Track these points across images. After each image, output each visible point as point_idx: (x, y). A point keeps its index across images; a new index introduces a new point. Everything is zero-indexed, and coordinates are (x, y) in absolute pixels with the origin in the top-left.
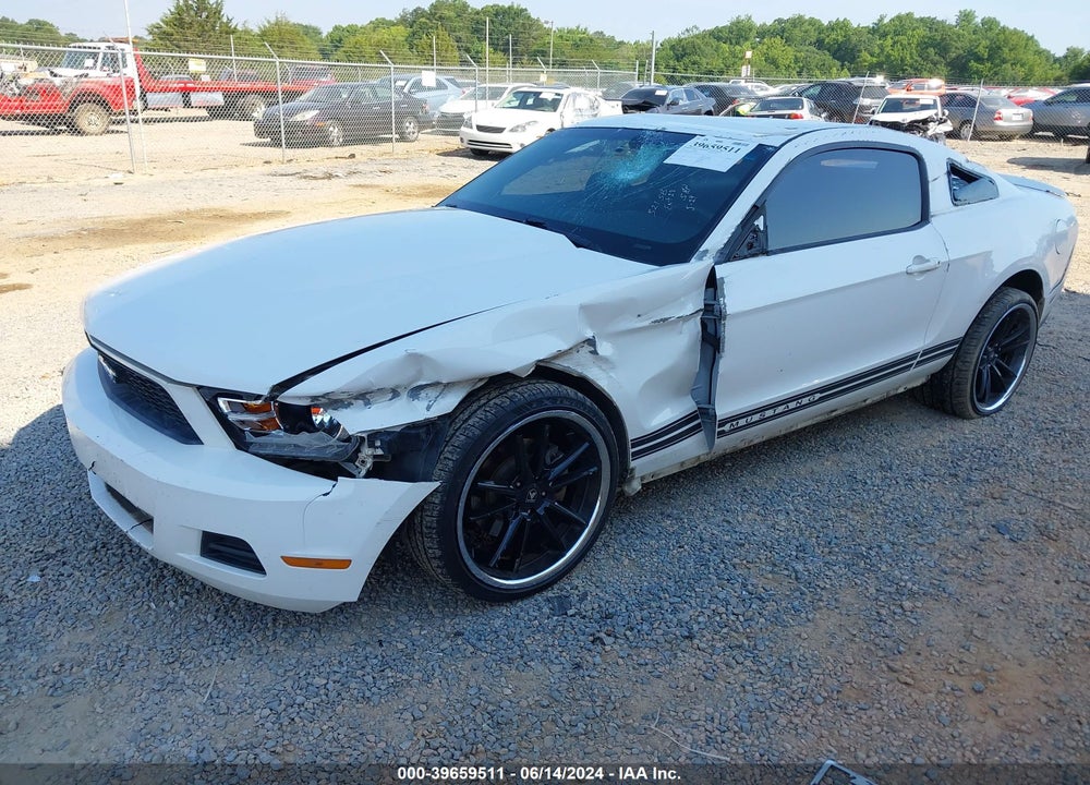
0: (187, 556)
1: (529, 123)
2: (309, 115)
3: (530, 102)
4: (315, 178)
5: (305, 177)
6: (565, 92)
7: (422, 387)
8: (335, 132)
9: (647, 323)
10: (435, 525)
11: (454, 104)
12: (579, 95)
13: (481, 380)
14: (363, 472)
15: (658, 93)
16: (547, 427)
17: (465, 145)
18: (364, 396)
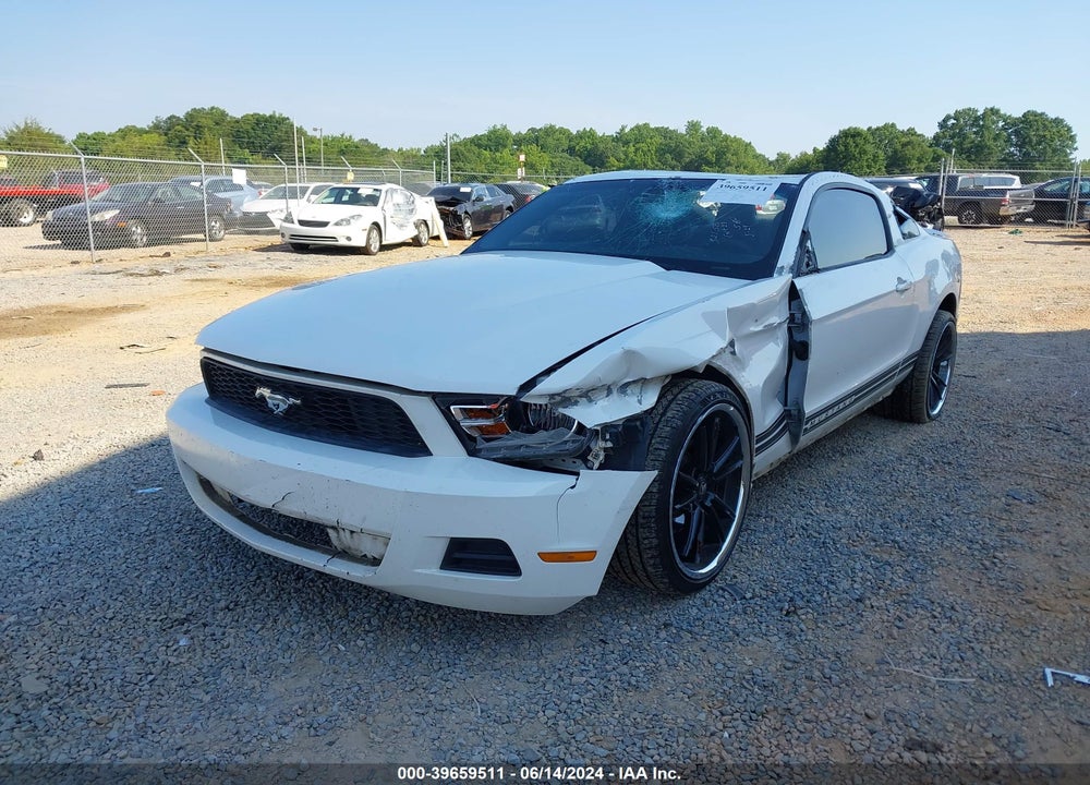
0: (428, 572)
1: (353, 217)
2: (109, 215)
3: (345, 198)
4: (142, 275)
5: (131, 275)
6: (383, 187)
7: (627, 384)
8: (138, 231)
9: (760, 328)
10: (654, 514)
11: (253, 205)
12: (396, 190)
13: (667, 376)
14: (597, 465)
15: (462, 190)
16: (717, 420)
17: (287, 240)
18: (587, 394)
